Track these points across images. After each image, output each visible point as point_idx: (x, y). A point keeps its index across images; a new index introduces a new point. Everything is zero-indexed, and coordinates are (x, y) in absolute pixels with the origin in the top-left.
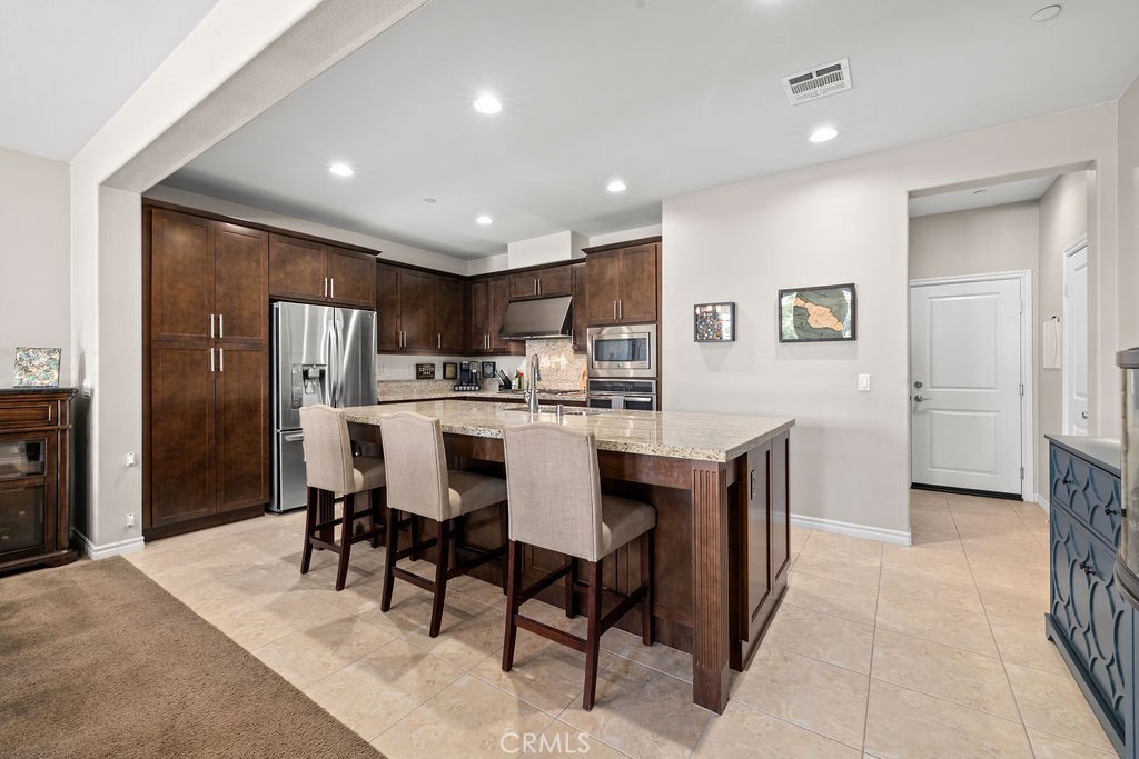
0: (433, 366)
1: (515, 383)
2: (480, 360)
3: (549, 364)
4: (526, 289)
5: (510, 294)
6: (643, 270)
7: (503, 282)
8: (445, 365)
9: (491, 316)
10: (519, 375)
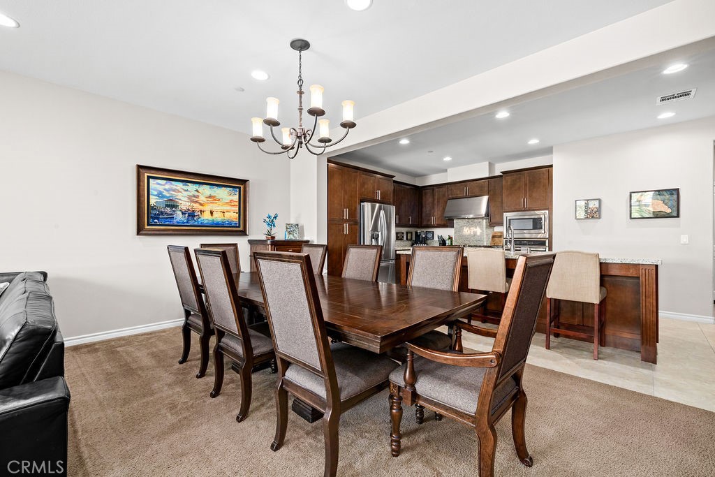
0: (403, 233)
1: (448, 242)
2: (425, 230)
3: (469, 232)
4: (458, 192)
5: (448, 195)
6: (540, 182)
7: (444, 189)
8: (407, 233)
9: (436, 207)
10: (450, 238)
